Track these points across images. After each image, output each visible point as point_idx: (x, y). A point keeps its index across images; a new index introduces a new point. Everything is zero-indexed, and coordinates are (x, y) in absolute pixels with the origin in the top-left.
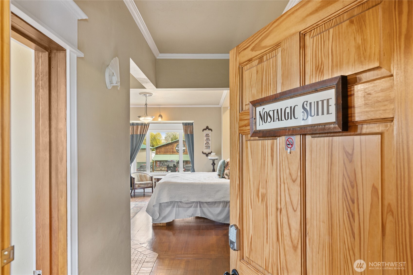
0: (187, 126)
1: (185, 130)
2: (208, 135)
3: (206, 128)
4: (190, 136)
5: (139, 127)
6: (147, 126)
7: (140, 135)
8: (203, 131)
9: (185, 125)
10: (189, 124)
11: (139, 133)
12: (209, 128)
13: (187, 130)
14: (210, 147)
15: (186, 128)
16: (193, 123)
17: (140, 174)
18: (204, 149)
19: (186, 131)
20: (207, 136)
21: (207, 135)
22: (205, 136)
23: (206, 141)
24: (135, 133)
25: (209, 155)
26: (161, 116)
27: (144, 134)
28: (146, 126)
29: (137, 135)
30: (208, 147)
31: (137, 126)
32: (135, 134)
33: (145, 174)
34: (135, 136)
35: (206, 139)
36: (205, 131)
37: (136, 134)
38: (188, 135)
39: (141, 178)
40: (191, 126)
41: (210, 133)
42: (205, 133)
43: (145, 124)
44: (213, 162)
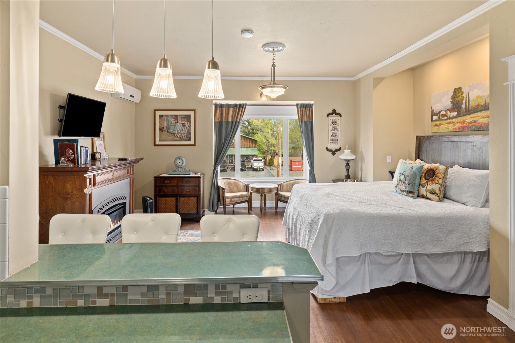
0: (304, 109)
1: (301, 115)
2: (336, 123)
3: (331, 112)
4: (307, 122)
5: (231, 110)
6: (244, 109)
7: (232, 121)
8: (328, 116)
9: (301, 108)
10: (306, 105)
11: (230, 120)
12: (336, 112)
13: (304, 114)
14: (339, 141)
15: (302, 112)
16: (311, 105)
18: (329, 143)
20: (333, 125)
21: (334, 123)
22: (331, 124)
23: (332, 132)
24: (225, 120)
25: (336, 153)
27: (238, 120)
28: (241, 109)
29: (227, 122)
30: (335, 141)
31: (227, 108)
32: (224, 120)
34: (224, 124)
35: (332, 129)
36: (330, 117)
38: (305, 122)
40: (310, 109)
41: (338, 119)
42: (331, 119)
43: (241, 106)
44: (346, 164)
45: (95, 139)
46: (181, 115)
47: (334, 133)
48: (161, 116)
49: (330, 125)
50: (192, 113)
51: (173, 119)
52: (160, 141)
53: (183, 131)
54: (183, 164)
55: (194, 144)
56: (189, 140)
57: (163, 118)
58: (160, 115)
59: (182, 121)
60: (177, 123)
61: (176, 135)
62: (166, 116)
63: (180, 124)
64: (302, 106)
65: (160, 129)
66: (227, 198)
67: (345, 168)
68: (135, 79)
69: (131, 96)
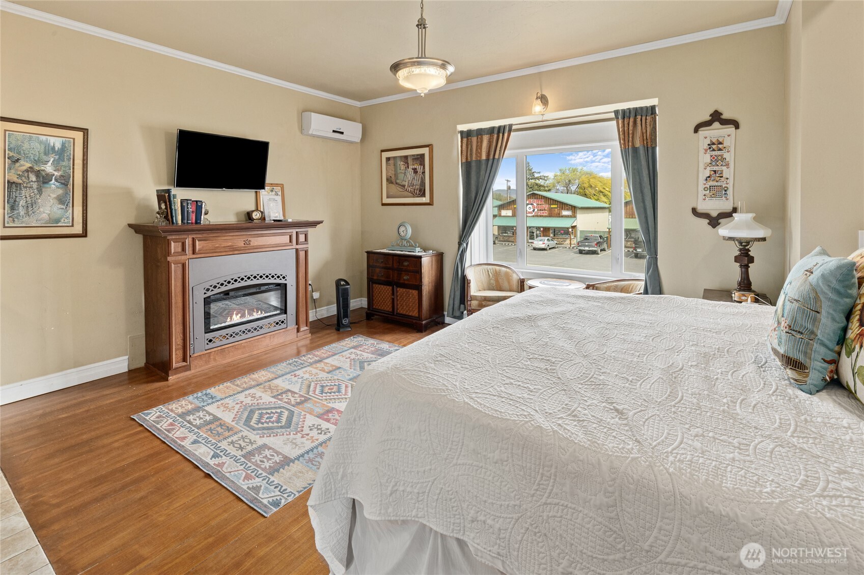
0: (632, 120)
1: (624, 133)
2: (720, 146)
3: (708, 118)
4: (642, 152)
5: (486, 139)
6: (506, 135)
7: (488, 159)
8: (696, 130)
9: (624, 118)
10: (637, 111)
11: (484, 157)
12: (723, 117)
13: (631, 132)
14: (730, 192)
15: (626, 128)
16: (653, 108)
17: (497, 268)
18: (701, 197)
19: (626, 137)
20: (714, 150)
21: (714, 147)
22: (706, 150)
23: (709, 168)
24: (476, 158)
25: (720, 221)
26: (544, 100)
27: (497, 157)
28: (501, 135)
29: (479, 162)
30: (718, 191)
31: (480, 136)
32: (474, 159)
33: (508, 270)
34: (473, 164)
35: (709, 161)
36: (703, 132)
37: (479, 159)
38: (635, 150)
39: (497, 281)
40: (646, 119)
41: (729, 136)
42: (706, 138)
43: (501, 130)
44: (740, 250)
45: (261, 192)
46: (413, 155)
47: (715, 171)
48: (388, 159)
49: (702, 151)
50: (425, 151)
51: (402, 163)
52: (388, 197)
53: (415, 181)
54: (407, 234)
55: (429, 202)
56: (423, 195)
57: (390, 162)
58: (386, 158)
59: (413, 165)
60: (407, 169)
61: (406, 187)
62: (395, 158)
63: (411, 170)
64: (628, 114)
65: (387, 180)
66: (474, 298)
67: (736, 261)
68: (360, 108)
69: (334, 131)
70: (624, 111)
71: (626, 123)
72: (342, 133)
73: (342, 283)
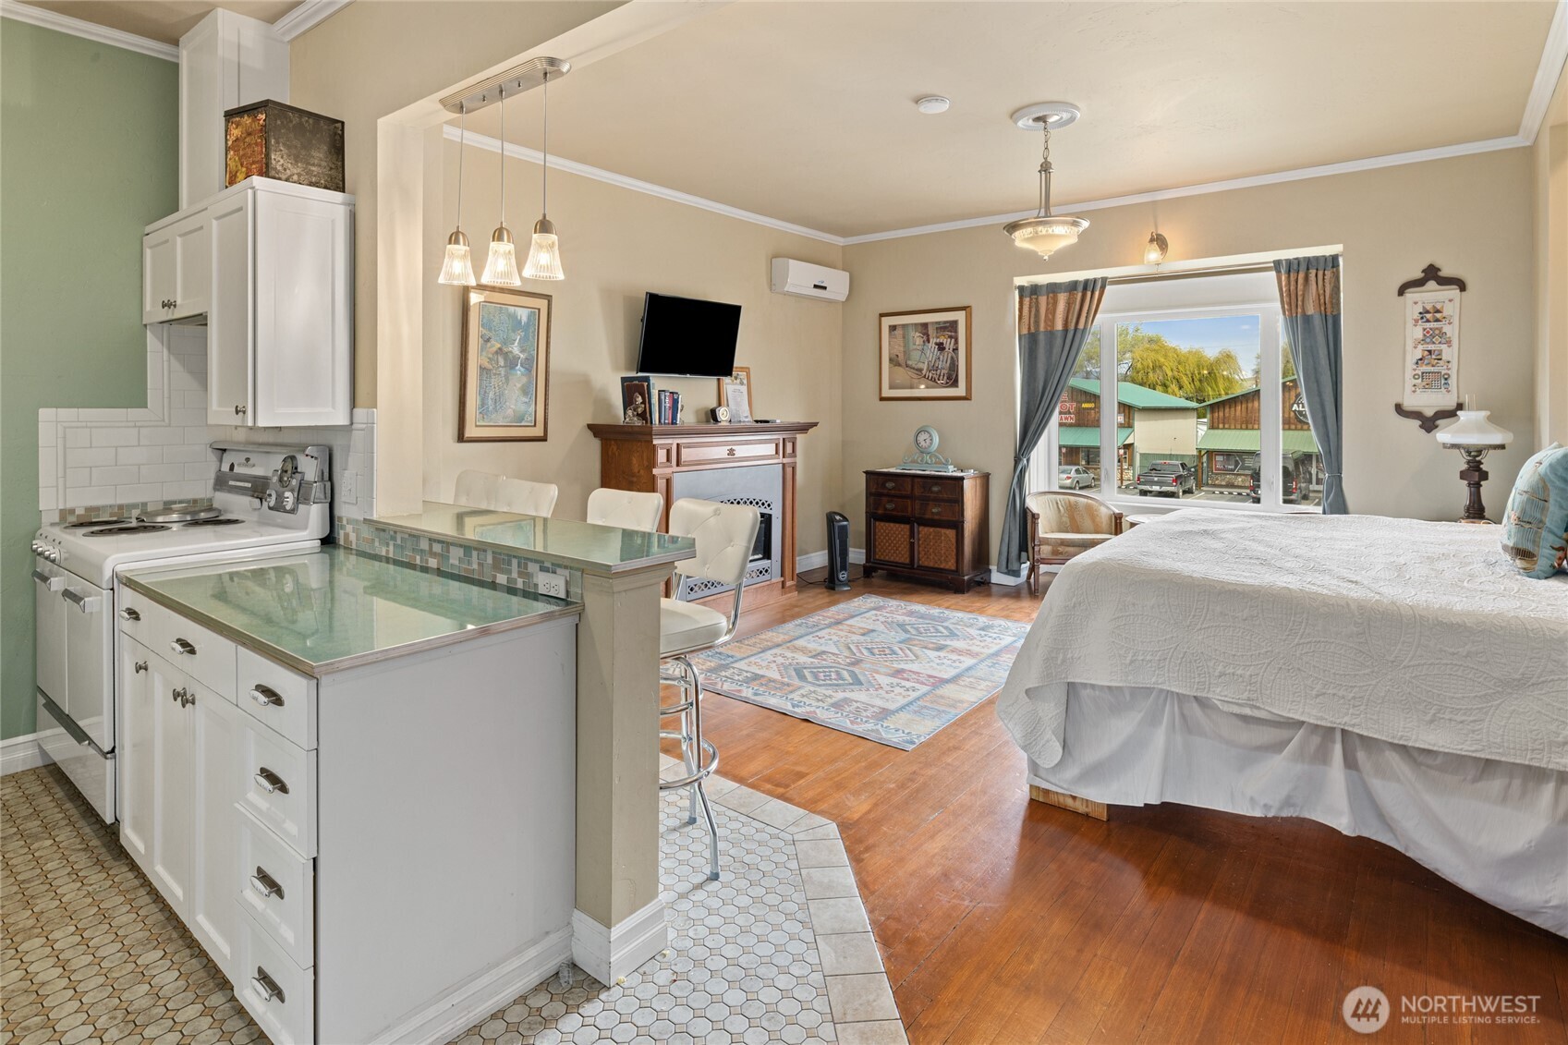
0: (1301, 276)
1: (1289, 295)
2: (1438, 315)
3: (1419, 275)
4: (1317, 322)
5: (1062, 298)
6: (1097, 294)
7: (1066, 330)
8: (1401, 292)
9: (1289, 272)
10: (1310, 263)
11: (1059, 326)
12: (1442, 274)
13: (1300, 293)
14: (1453, 381)
15: (1292, 288)
16: (1335, 258)
17: (1072, 498)
18: (1409, 388)
19: (1292, 301)
20: (1428, 321)
21: (1428, 316)
22: (1416, 321)
23: (1420, 347)
24: (1045, 328)
25: (1439, 422)
26: (1160, 242)
27: (1081, 326)
28: (1089, 294)
29: (1051, 334)
30: (1433, 378)
31: (1051, 295)
32: (1042, 328)
33: (1090, 501)
34: (1042, 338)
35: (1421, 337)
36: (1411, 295)
37: (1049, 328)
38: (1307, 319)
39: (1072, 518)
40: (1324, 275)
41: (1450, 301)
42: (1416, 303)
43: (1088, 286)
44: (1468, 462)
45: (726, 380)
46: (936, 323)
47: (1430, 352)
48: (893, 328)
49: (1410, 323)
50: (960, 317)
51: (918, 334)
52: (891, 387)
53: (940, 363)
54: (931, 444)
55: (964, 395)
56: (955, 384)
57: (896, 332)
58: (890, 326)
59: (938, 337)
60: (927, 344)
61: (924, 372)
62: (904, 326)
63: (934, 345)
64: (1295, 267)
65: (891, 360)
66: (1046, 541)
67: (1461, 478)
68: (842, 247)
69: (816, 286)
70: (1289, 262)
71: (1292, 279)
72: (825, 288)
73: (838, 518)
